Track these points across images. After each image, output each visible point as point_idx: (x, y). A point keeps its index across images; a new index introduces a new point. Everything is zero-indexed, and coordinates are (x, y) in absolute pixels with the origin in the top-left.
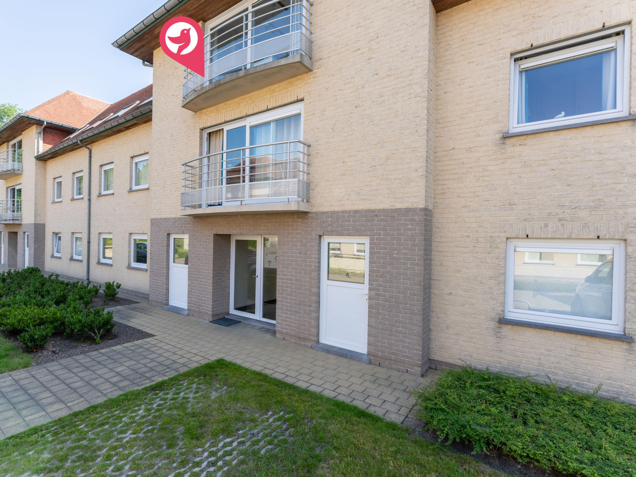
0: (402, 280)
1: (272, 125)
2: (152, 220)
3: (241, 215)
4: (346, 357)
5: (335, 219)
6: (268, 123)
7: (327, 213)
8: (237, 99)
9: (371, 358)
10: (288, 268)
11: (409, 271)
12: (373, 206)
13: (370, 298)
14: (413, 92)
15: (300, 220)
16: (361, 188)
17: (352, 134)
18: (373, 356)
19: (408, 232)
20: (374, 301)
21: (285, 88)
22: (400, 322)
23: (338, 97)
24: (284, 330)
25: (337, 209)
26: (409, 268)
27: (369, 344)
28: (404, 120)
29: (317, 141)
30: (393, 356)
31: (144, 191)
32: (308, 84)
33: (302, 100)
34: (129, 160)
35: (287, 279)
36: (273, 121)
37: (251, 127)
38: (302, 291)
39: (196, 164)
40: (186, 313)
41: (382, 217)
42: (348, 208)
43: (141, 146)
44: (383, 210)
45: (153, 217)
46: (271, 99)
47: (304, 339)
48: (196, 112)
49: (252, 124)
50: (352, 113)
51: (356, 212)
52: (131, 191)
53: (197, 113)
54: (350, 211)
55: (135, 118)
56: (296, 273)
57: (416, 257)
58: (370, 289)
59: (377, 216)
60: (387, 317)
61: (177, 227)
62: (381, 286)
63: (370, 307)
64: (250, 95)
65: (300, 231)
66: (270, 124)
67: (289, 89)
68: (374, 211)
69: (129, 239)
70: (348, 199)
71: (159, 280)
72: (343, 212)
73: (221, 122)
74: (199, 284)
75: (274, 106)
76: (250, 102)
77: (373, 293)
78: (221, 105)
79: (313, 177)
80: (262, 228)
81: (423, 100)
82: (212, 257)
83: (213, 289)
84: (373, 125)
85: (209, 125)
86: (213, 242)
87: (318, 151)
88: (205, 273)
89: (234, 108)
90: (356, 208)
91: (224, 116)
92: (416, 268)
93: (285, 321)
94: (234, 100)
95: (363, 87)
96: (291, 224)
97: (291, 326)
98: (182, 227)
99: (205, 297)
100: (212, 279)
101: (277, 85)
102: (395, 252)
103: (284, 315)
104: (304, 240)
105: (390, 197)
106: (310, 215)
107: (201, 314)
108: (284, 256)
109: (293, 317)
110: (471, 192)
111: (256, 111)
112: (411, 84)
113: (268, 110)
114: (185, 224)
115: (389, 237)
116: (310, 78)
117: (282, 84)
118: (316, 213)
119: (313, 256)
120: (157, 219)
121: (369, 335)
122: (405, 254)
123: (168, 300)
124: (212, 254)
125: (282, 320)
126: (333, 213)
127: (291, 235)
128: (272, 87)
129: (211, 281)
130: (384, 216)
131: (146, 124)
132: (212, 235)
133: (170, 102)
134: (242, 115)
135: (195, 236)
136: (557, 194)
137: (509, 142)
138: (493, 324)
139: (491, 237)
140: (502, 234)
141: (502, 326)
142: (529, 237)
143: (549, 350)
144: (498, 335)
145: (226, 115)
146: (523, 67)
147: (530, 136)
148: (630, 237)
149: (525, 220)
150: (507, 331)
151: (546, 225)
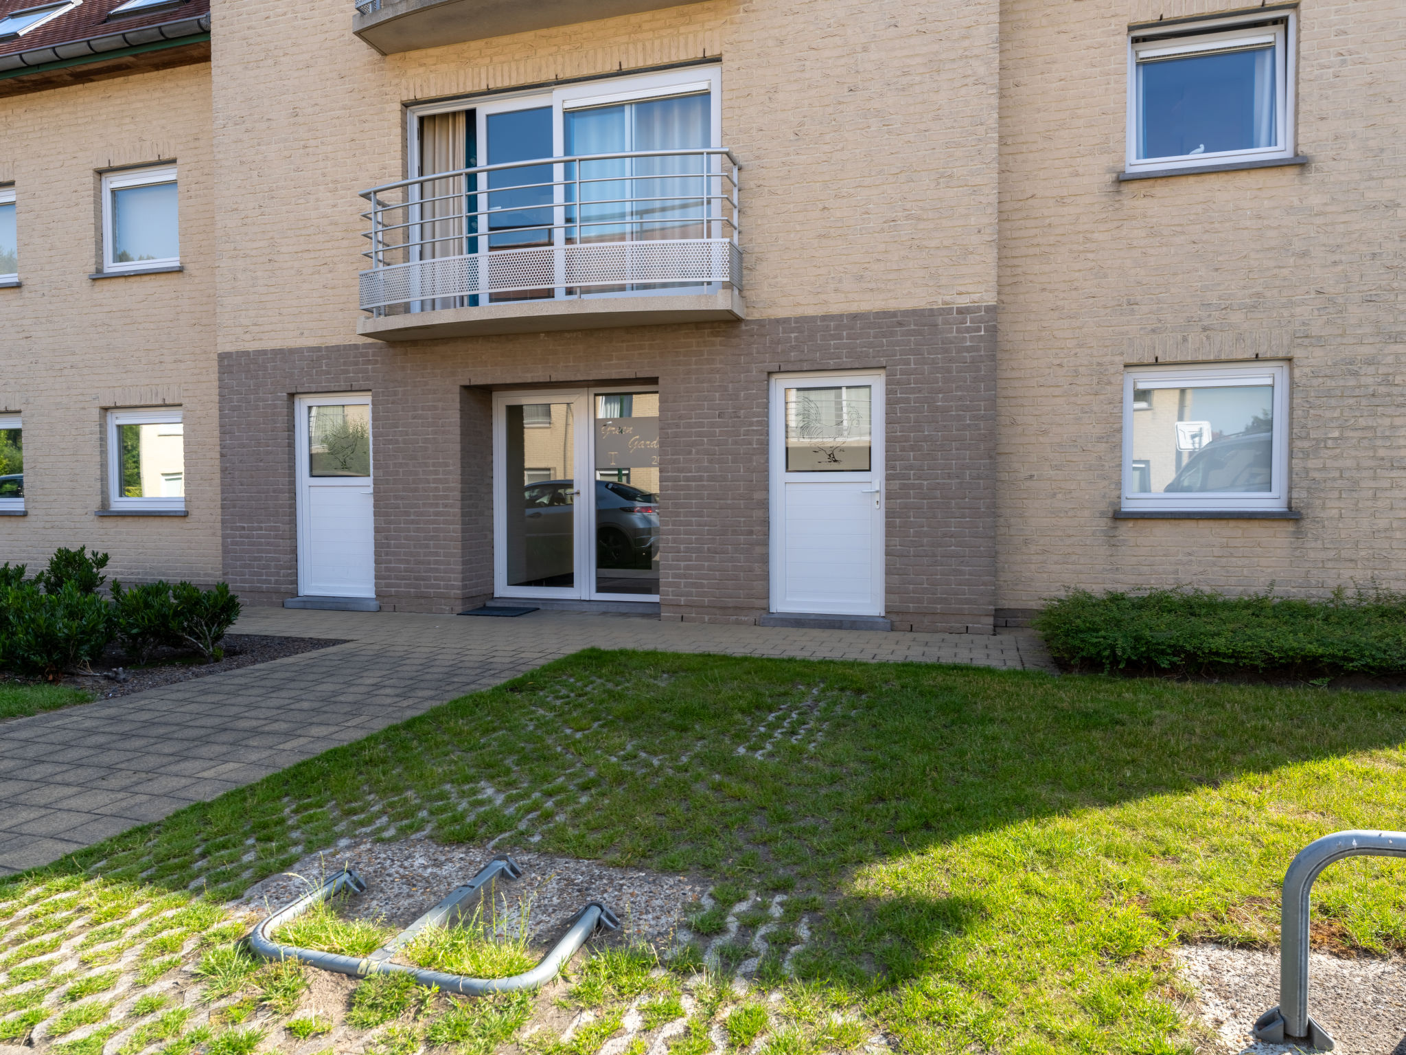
0: (954, 452)
1: (629, 114)
2: (223, 357)
3: (548, 333)
4: (840, 628)
5: (806, 333)
6: (618, 107)
7: (786, 321)
8: (528, 36)
9: (894, 618)
10: (690, 453)
11: (968, 433)
12: (893, 305)
13: (889, 496)
14: (970, 72)
15: (719, 339)
16: (866, 265)
17: (843, 149)
18: (897, 613)
19: (965, 354)
20: (898, 501)
21: (670, 26)
22: (951, 536)
23: (807, 63)
24: (682, 599)
25: (810, 311)
26: (969, 425)
27: (889, 591)
28: (953, 127)
29: (758, 157)
30: (939, 606)
31: (163, 277)
32: (732, 23)
33: (717, 60)
34: (90, 179)
35: (687, 479)
36: (631, 103)
37: (569, 114)
38: (729, 502)
39: (393, 198)
40: (374, 605)
41: (913, 327)
42: (835, 309)
43: (141, 140)
44: (914, 312)
45: (229, 348)
46: (631, 47)
47: (736, 608)
48: (384, 54)
49: (570, 104)
50: (840, 103)
51: (855, 317)
52: (99, 277)
53: (388, 58)
54: (841, 316)
55: (131, 47)
56: (710, 461)
57: (982, 403)
58: (889, 478)
59: (900, 324)
60: (925, 529)
61: (328, 373)
62: (911, 467)
63: (890, 514)
64: (569, 29)
65: (718, 366)
66: (623, 111)
67: (682, 30)
68: (894, 314)
69: (101, 426)
70: (836, 290)
71: (261, 529)
72: (824, 318)
73: (476, 89)
74: (412, 522)
75: (641, 64)
76: (567, 47)
77: (896, 484)
78: (473, 44)
79: (751, 240)
80: (614, 362)
81: (990, 92)
82: (458, 447)
83: (463, 531)
84: (889, 132)
85: (433, 94)
86: (458, 406)
87: (761, 182)
88: (436, 489)
89: (517, 57)
90: (854, 308)
91: (483, 76)
92: (982, 424)
93: (685, 576)
94: (516, 35)
95: (865, 49)
96: (694, 348)
97: (702, 586)
98: (347, 372)
99: (437, 554)
100: (459, 503)
101: (646, 16)
102: (940, 396)
103: (682, 564)
104: (730, 385)
105: (927, 285)
106: (743, 327)
107: (423, 601)
108: (678, 426)
109: (706, 564)
110: (1064, 281)
111: (586, 72)
112: (966, 57)
113: (621, 73)
114: (356, 364)
115: (926, 367)
116: (738, 12)
117: (663, 15)
118: (760, 323)
119: (755, 419)
120: (246, 353)
121: (889, 572)
122: (961, 398)
123: (295, 582)
124: (458, 438)
125: (676, 576)
126: (802, 321)
127: (694, 377)
128: (634, 19)
129: (457, 510)
130: (915, 325)
131: (162, 73)
132: (457, 389)
133: (285, 14)
134: (543, 78)
135: (395, 393)
136: (1200, 284)
137: (1127, 189)
138: (1104, 523)
139: (1099, 364)
140: (1117, 359)
141: (1119, 523)
142: (1159, 360)
143: (1190, 554)
144: (1112, 542)
145: (491, 71)
146: (1142, 55)
147: (1159, 181)
148: (1298, 353)
149: (1153, 331)
150: (1126, 531)
151: (1185, 339)
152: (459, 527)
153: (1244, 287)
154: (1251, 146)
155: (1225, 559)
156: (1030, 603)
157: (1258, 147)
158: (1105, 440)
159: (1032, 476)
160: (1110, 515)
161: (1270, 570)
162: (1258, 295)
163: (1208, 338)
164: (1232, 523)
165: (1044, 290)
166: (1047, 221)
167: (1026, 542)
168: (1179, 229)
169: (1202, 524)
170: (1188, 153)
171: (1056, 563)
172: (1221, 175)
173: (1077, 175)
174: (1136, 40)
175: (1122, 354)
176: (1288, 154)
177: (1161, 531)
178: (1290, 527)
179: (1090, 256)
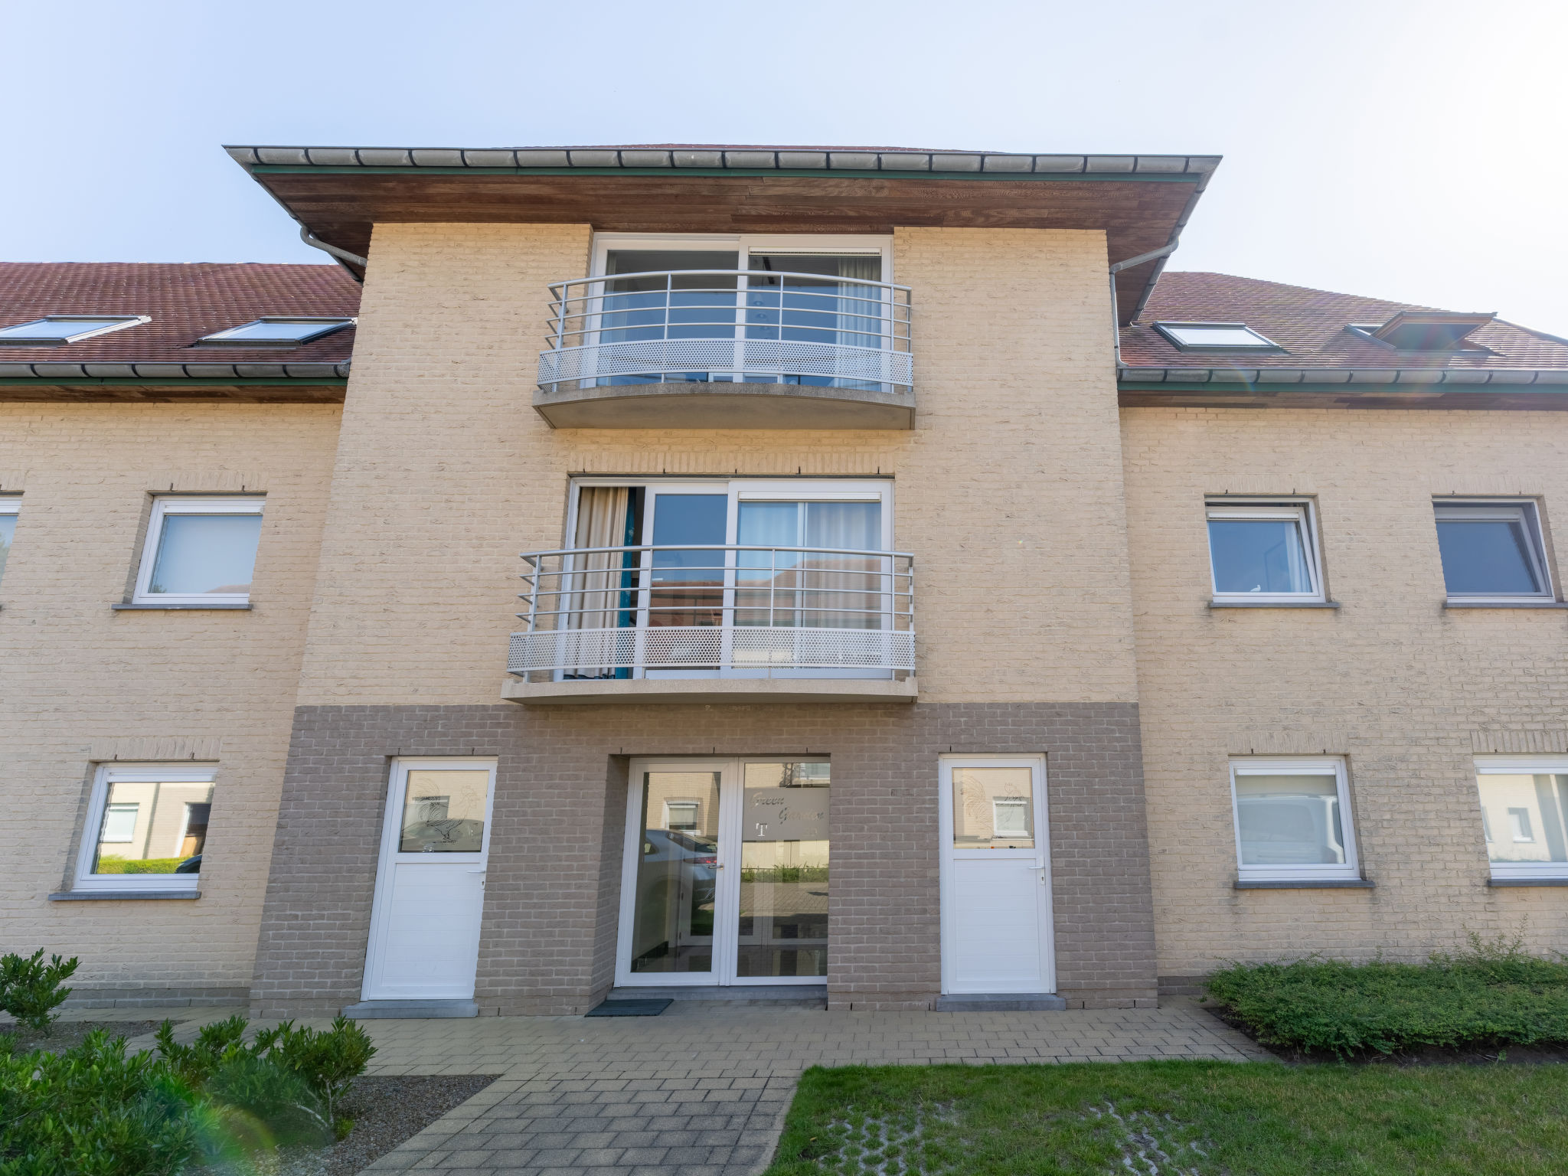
0: (1112, 831)
1: (801, 511)
2: (300, 711)
3: (714, 705)
4: (1017, 1009)
5: (975, 718)
6: (793, 504)
7: (956, 706)
8: (710, 433)
9: (1067, 995)
10: (862, 829)
11: (1122, 814)
12: (1051, 697)
13: (1055, 873)
14: (1104, 515)
15: (892, 719)
16: (1027, 662)
17: (1003, 563)
18: (1070, 990)
19: (1115, 744)
20: (1066, 878)
21: (848, 445)
22: (1115, 912)
23: (970, 491)
24: (852, 984)
25: (978, 699)
26: (1123, 807)
27: (1059, 967)
28: (1093, 556)
29: (928, 562)
30: (1108, 982)
31: (222, 614)
32: (904, 450)
33: (891, 477)
34: (140, 500)
35: (859, 857)
36: (804, 502)
37: (742, 503)
38: (902, 880)
40: (472, 1009)
41: (1069, 718)
42: (1000, 698)
43: (222, 467)
44: (1070, 705)
45: (312, 702)
46: (810, 455)
47: (909, 992)
48: (553, 427)
49: (744, 496)
50: (999, 526)
51: (1019, 706)
52: (126, 607)
53: (557, 432)
54: (1006, 704)
56: (883, 838)
57: (1133, 788)
58: (1053, 856)
59: (1059, 715)
60: (1091, 905)
61: (444, 735)
62: (1075, 846)
63: (1056, 891)
64: (751, 433)
65: (891, 745)
66: (797, 507)
67: (859, 449)
68: (1053, 706)
69: (85, 783)
70: (1001, 682)
71: (322, 917)
72: (991, 705)
73: (652, 471)
74: (535, 906)
75: (819, 471)
76: (748, 448)
77: (1062, 862)
78: (651, 432)
79: (923, 632)
80: (784, 737)
81: (1120, 532)
82: (601, 820)
83: (598, 915)
84: (1042, 554)
85: (604, 470)
86: (604, 775)
87: (931, 583)
88: (570, 867)
89: (696, 449)
90: (1017, 698)
91: (660, 460)
92: (1134, 806)
93: (855, 960)
94: (697, 431)
95: (1019, 487)
96: (867, 727)
97: (874, 969)
98: (470, 734)
99: (562, 943)
100: (596, 884)
101: (826, 433)
102: (1097, 780)
103: (852, 946)
104: (903, 764)
105: (1080, 682)
106: (916, 710)
107: (538, 1001)
108: (850, 803)
109: (878, 945)
111: (765, 471)
112: (1100, 503)
113: (799, 476)
114: (483, 726)
115: (1083, 753)
116: (909, 442)
117: (841, 435)
118: (932, 706)
119: (928, 797)
120: (339, 709)
121: (1058, 948)
122: (1114, 783)
123: (360, 984)
124: (602, 811)
125: (845, 960)
126: (970, 706)
127: (867, 755)
128: (815, 434)
129: (594, 892)
130: (1072, 716)
131: (264, 406)
132: (606, 758)
133: (443, 375)
134: (722, 471)
135: (528, 760)
136: (1277, 692)
137: (1216, 614)
138: (1227, 893)
139: (1209, 754)
140: (1223, 749)
141: (1239, 893)
142: (1255, 752)
143: (1297, 920)
144: (1235, 911)
145: (668, 458)
146: (1211, 515)
147: (1239, 611)
148: (1352, 751)
149: (1248, 728)
150: (1244, 897)
151: (1272, 736)
152: (594, 910)
153: (1309, 697)
154: (1289, 591)
155: (1324, 924)
156: (1173, 970)
157: (1294, 591)
158: (1220, 819)
159: (1164, 851)
160: (1231, 885)
161: (1358, 932)
162: (1319, 703)
163: (1288, 735)
164: (1325, 892)
165: (1160, 689)
166: (1159, 634)
167: (1164, 911)
168: (1257, 648)
169: (1303, 893)
170: (1249, 591)
171: (1191, 931)
172: (1282, 611)
173: (1178, 600)
174: (1208, 504)
175: (1226, 746)
176: (1322, 600)
177: (1273, 897)
178: (1367, 895)
179: (1194, 664)
